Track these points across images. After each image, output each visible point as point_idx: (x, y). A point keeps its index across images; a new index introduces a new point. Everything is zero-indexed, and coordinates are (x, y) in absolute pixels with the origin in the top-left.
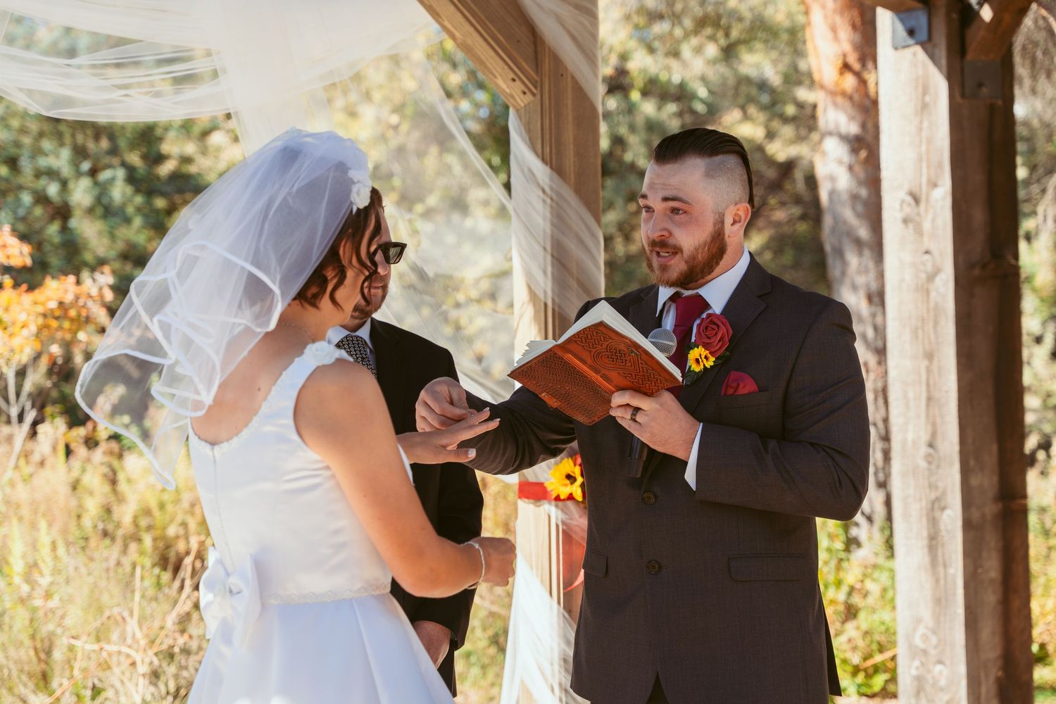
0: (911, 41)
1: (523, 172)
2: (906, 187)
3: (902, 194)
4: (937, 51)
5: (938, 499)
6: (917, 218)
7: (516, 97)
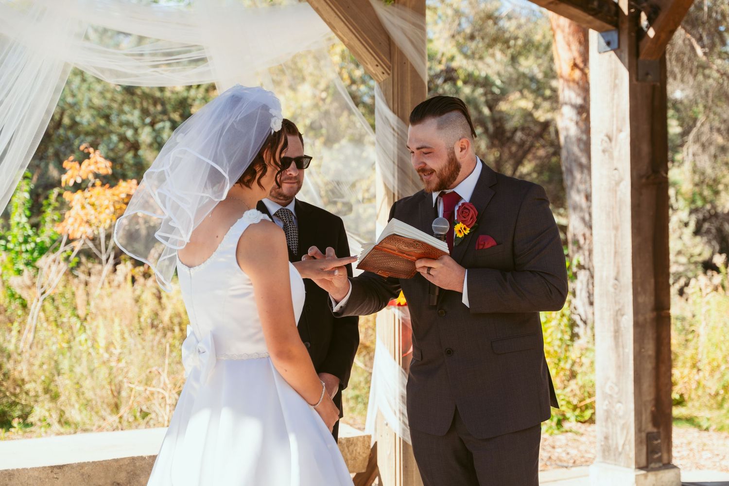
0: (609, 49)
1: (382, 119)
2: (604, 132)
3: (602, 136)
4: (623, 55)
5: (620, 309)
6: (610, 150)
7: (379, 76)
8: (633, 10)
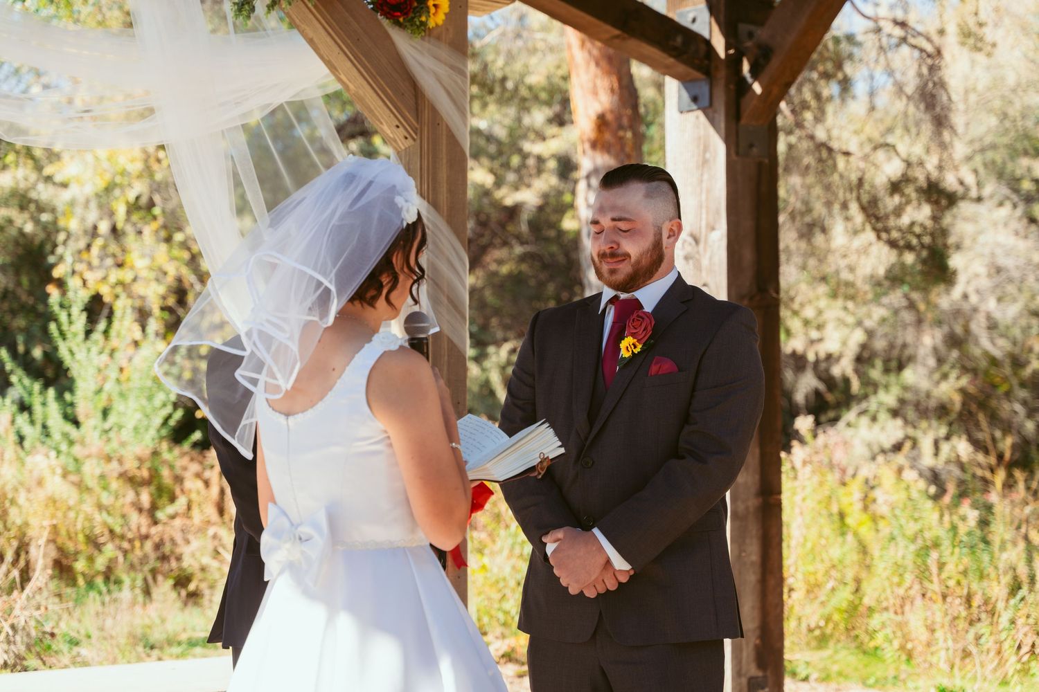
0: (694, 107)
2: (690, 230)
4: (716, 115)
6: (697, 256)
7: (399, 142)
8: (732, 52)
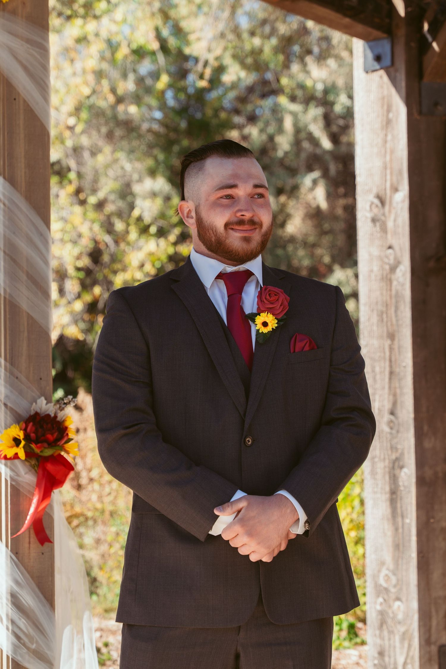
0: (377, 66)
2: (375, 191)
3: (371, 198)
4: (398, 75)
5: (397, 459)
6: (383, 218)
